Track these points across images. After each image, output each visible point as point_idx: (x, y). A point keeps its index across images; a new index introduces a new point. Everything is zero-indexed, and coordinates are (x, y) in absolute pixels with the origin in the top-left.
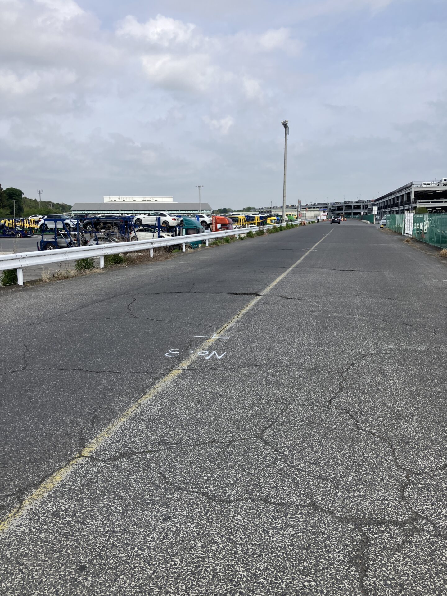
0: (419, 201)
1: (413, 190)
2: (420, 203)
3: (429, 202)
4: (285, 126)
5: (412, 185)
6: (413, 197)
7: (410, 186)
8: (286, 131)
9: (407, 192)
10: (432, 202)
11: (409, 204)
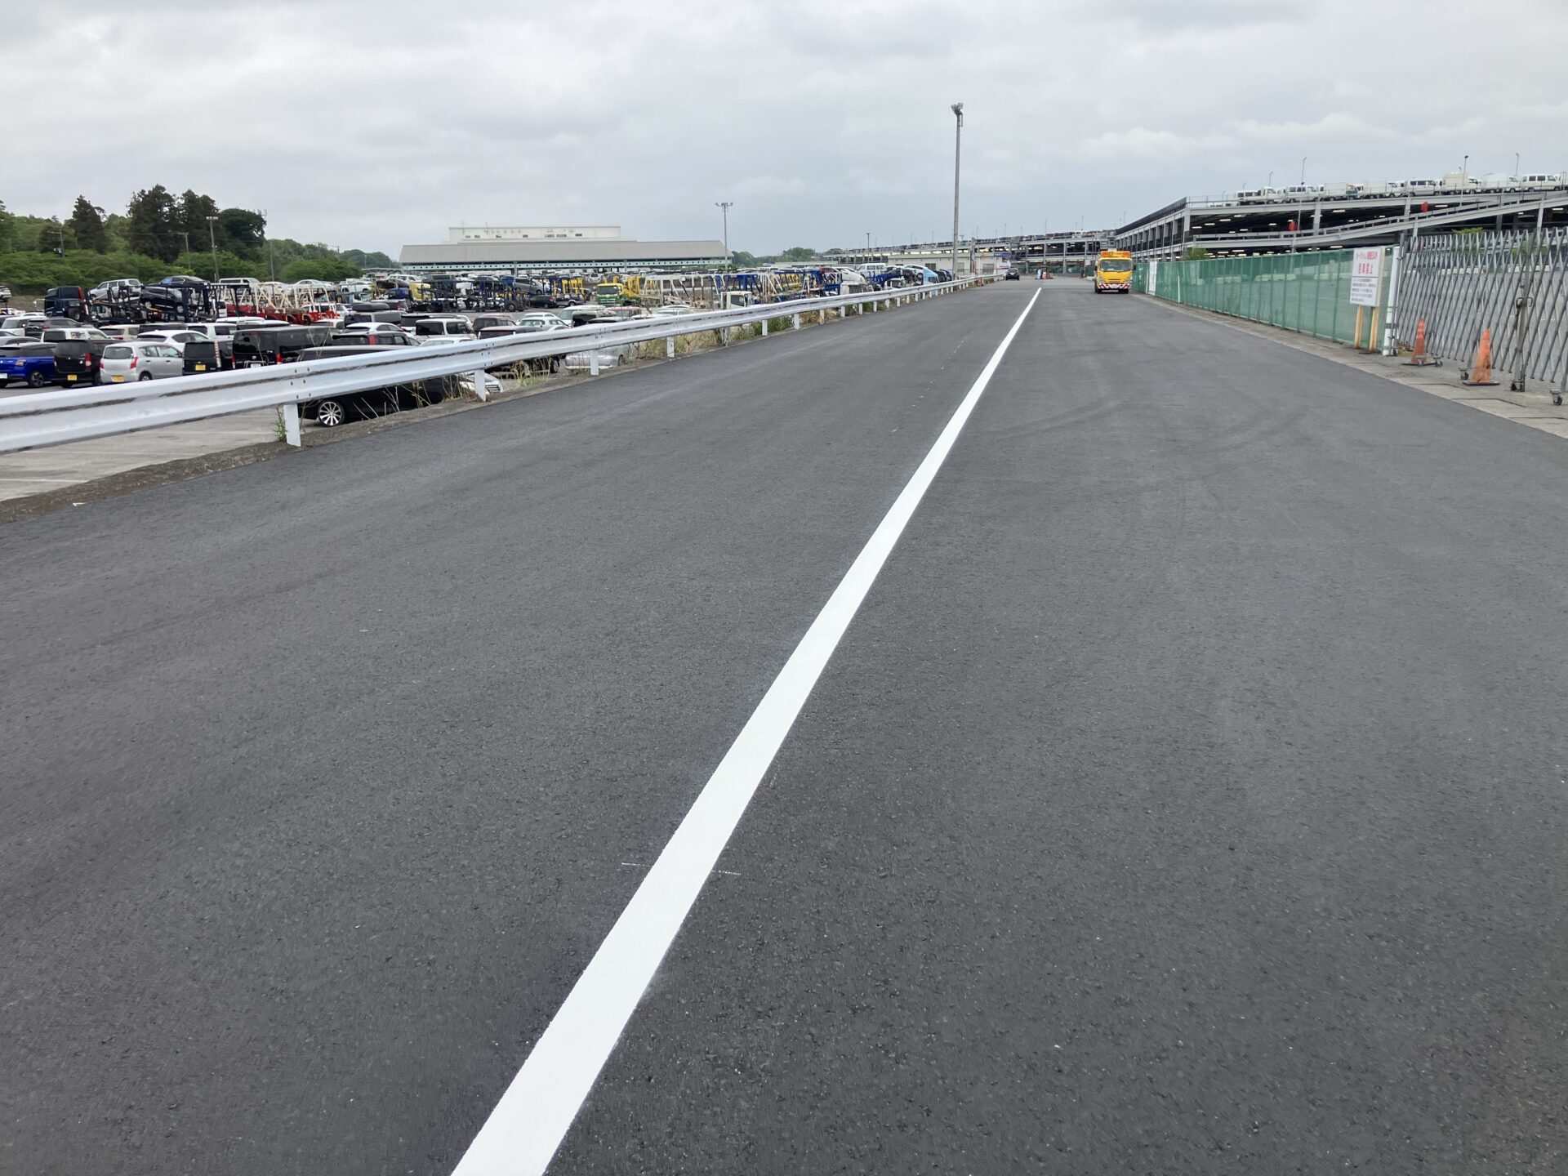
0: (1197, 236)
1: (1186, 214)
2: (1198, 240)
3: (1216, 239)
4: (958, 112)
5: (1186, 203)
6: (1187, 228)
7: (1182, 205)
8: (958, 120)
9: (1178, 217)
10: (1222, 239)
11: (1180, 242)
